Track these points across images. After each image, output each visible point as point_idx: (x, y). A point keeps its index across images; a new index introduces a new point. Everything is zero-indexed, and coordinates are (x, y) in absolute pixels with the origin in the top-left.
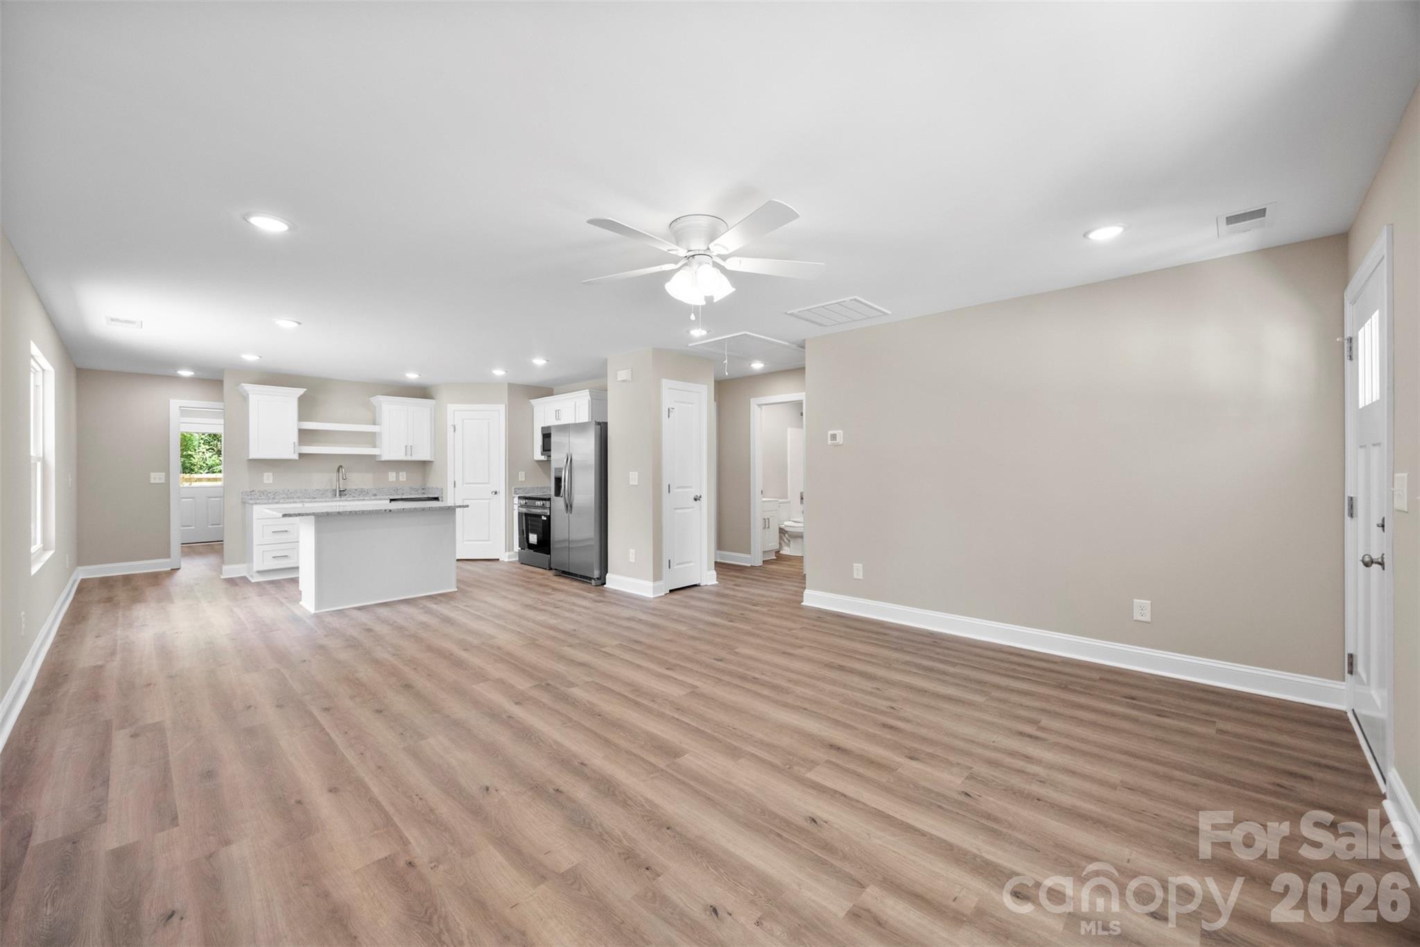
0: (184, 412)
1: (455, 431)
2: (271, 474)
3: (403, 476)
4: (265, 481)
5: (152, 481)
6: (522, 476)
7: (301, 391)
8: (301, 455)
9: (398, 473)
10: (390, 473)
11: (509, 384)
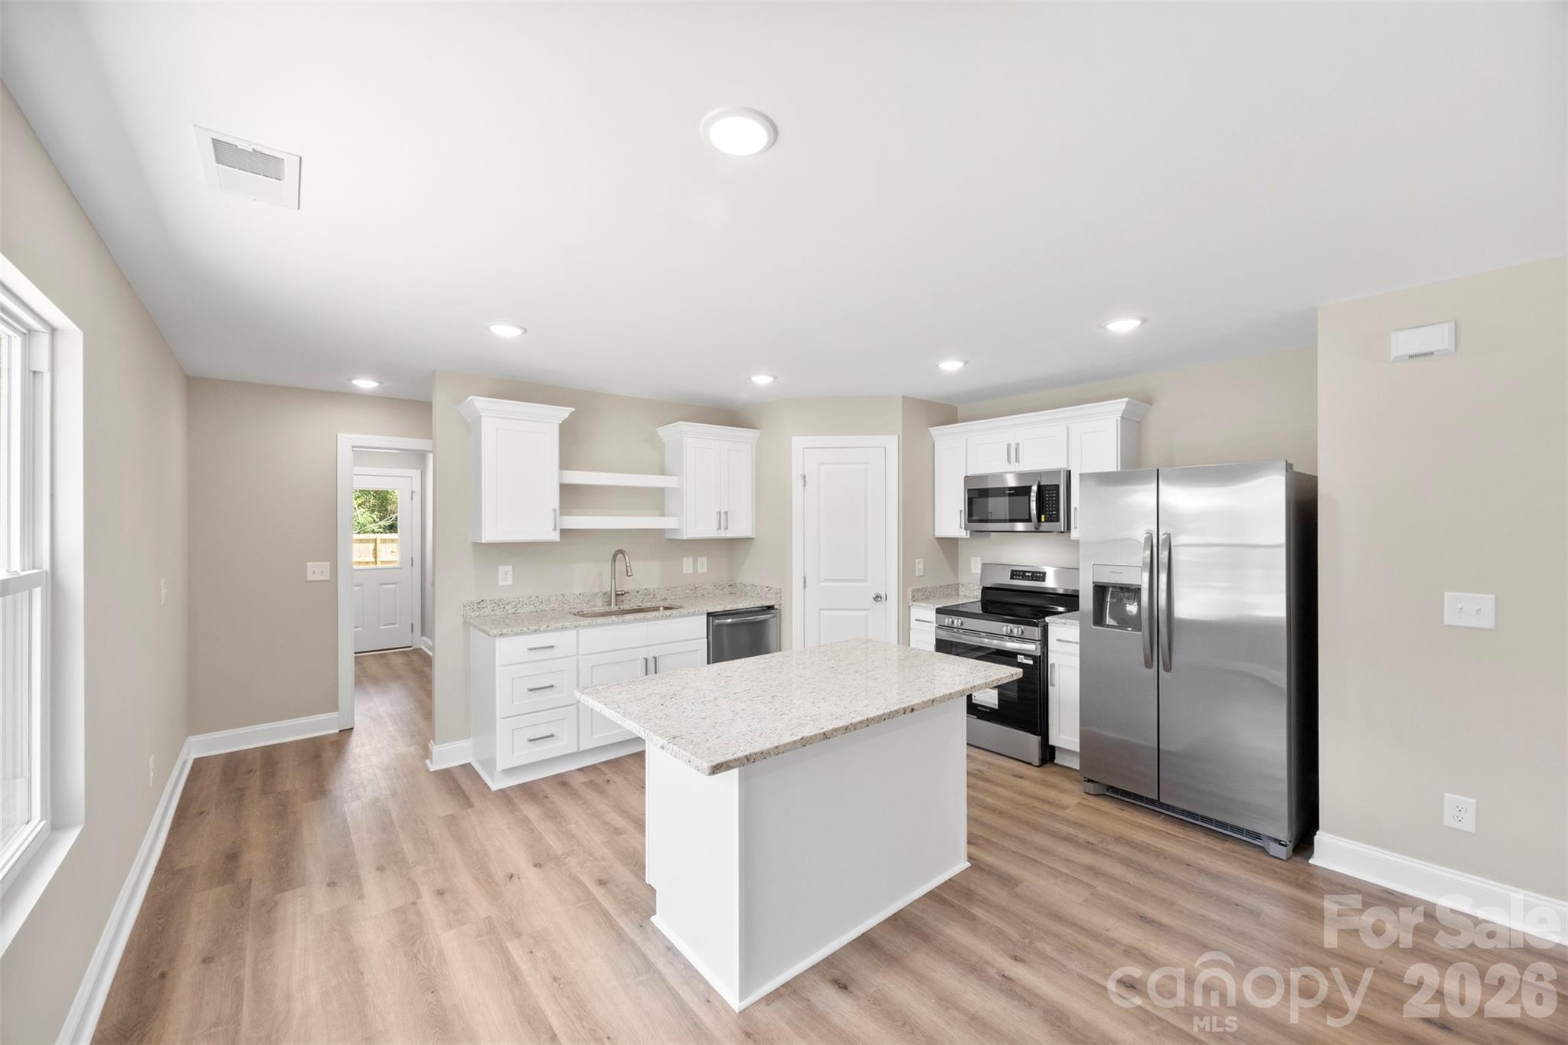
0: (361, 454)
1: (805, 486)
2: (510, 568)
3: (703, 565)
4: (501, 583)
5: (310, 577)
6: (919, 567)
7: (565, 412)
8: (563, 531)
9: (695, 561)
10: (685, 559)
11: (904, 397)
